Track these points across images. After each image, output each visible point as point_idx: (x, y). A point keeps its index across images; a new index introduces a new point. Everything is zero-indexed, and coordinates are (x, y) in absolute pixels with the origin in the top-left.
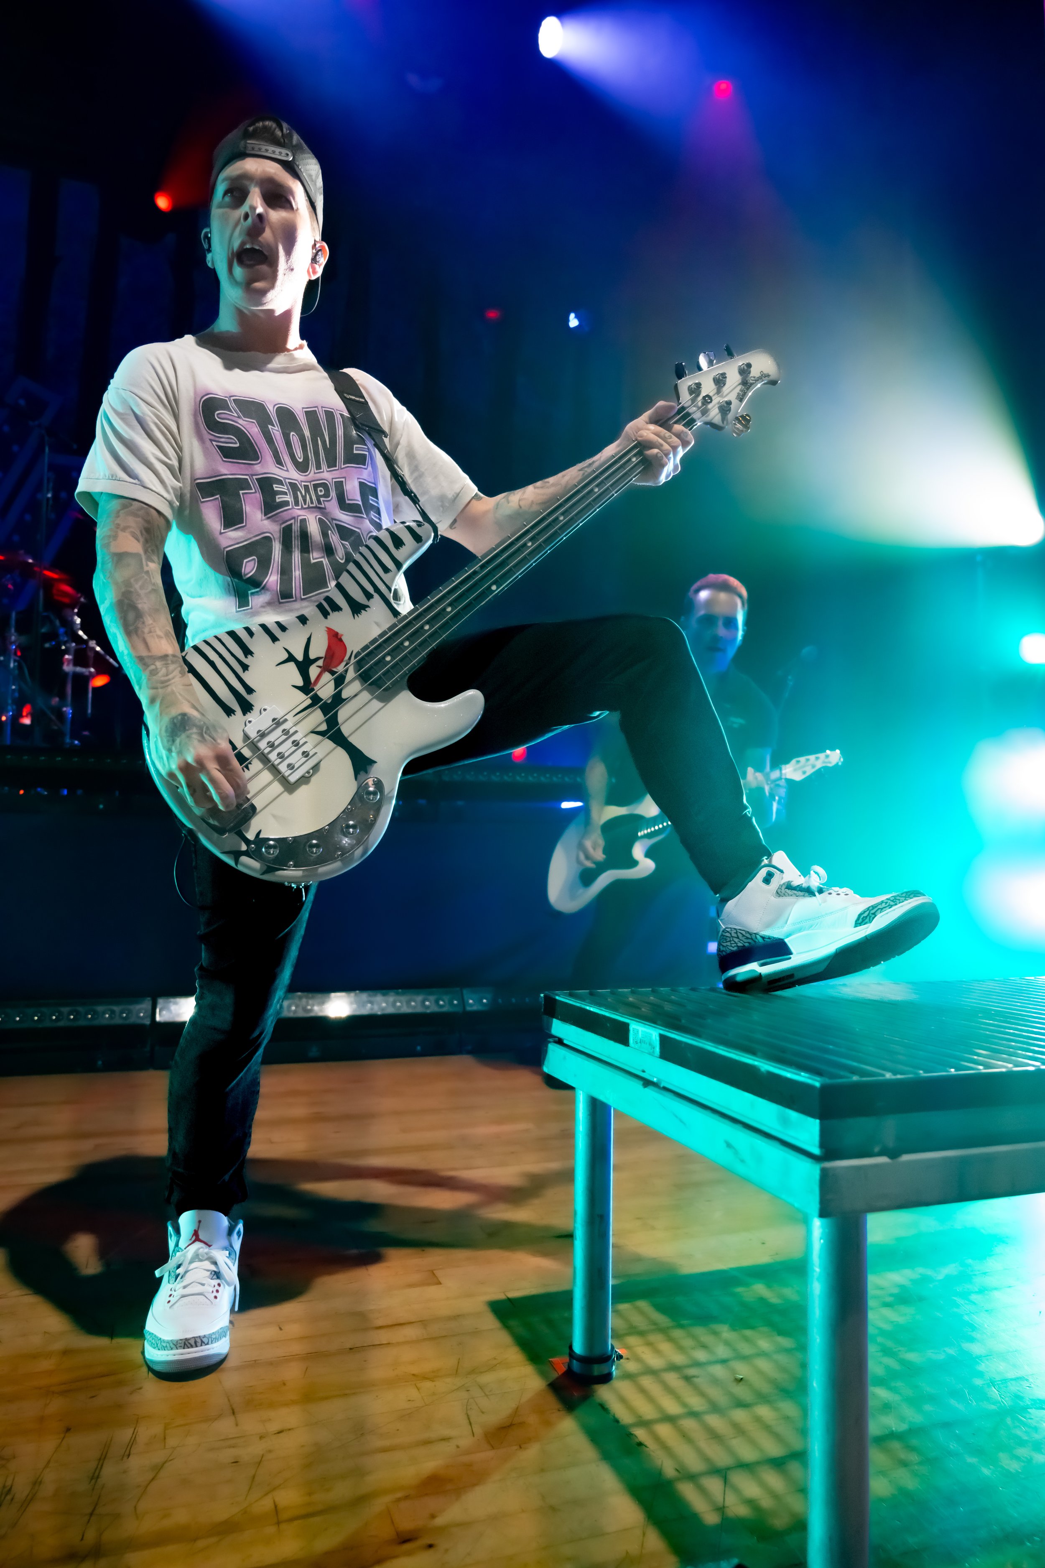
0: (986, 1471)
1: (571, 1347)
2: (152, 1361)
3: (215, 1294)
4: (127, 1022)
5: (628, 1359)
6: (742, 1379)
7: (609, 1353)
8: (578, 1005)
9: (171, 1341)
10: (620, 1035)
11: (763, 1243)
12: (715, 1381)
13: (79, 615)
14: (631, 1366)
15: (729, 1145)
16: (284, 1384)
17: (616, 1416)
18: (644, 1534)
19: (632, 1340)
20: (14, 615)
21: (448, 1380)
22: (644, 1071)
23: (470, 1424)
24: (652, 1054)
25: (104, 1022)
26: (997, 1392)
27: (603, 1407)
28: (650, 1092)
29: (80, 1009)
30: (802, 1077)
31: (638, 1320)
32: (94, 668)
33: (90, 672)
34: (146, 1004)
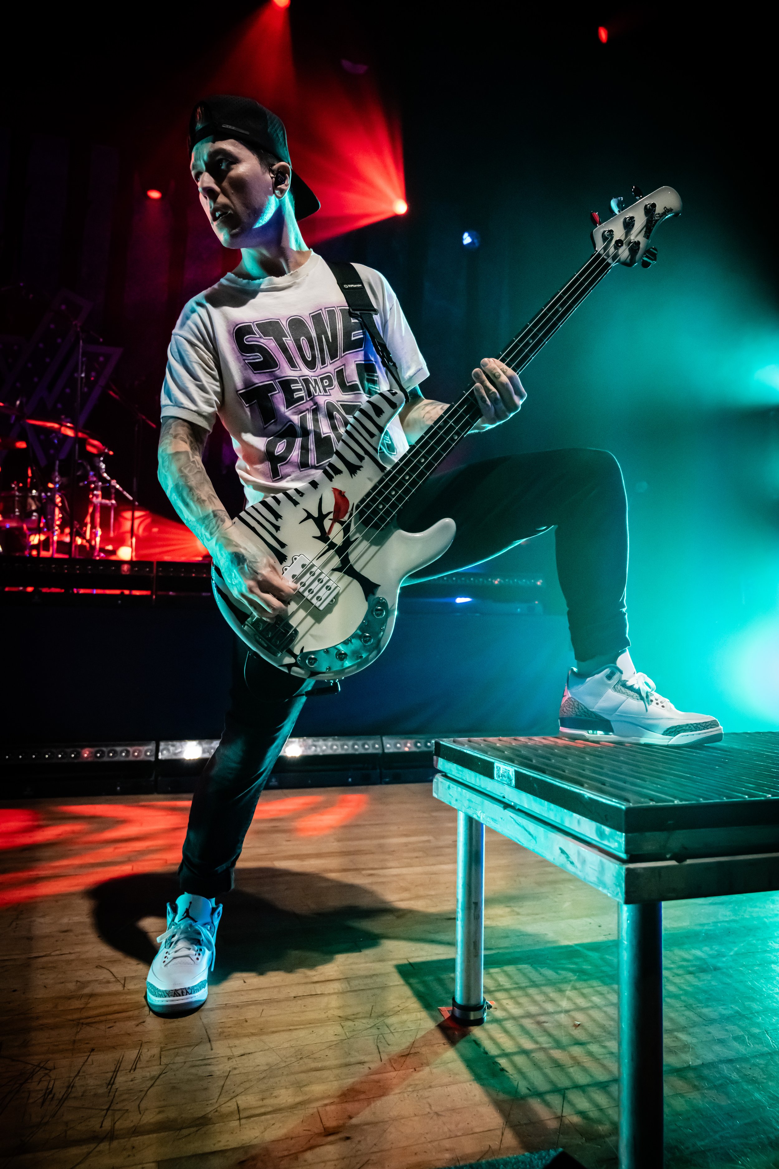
0: (757, 1095)
1: (454, 999)
2: (152, 1005)
3: (197, 956)
4: (138, 759)
5: (496, 1008)
6: (579, 1025)
7: (482, 1004)
8: (458, 749)
9: (165, 991)
10: (487, 770)
11: (600, 926)
12: (560, 1026)
13: (104, 462)
14: (499, 1014)
15: (563, 851)
16: (246, 1021)
17: (486, 1049)
18: (503, 1134)
19: (499, 995)
20: (57, 462)
21: (364, 1021)
22: (504, 797)
23: (380, 1053)
24: (509, 785)
25: (122, 759)
26: (769, 1038)
27: (477, 1043)
28: (508, 813)
29: (104, 749)
30: (613, 802)
31: (503, 980)
32: (115, 500)
33: (112, 504)
34: (152, 746)
